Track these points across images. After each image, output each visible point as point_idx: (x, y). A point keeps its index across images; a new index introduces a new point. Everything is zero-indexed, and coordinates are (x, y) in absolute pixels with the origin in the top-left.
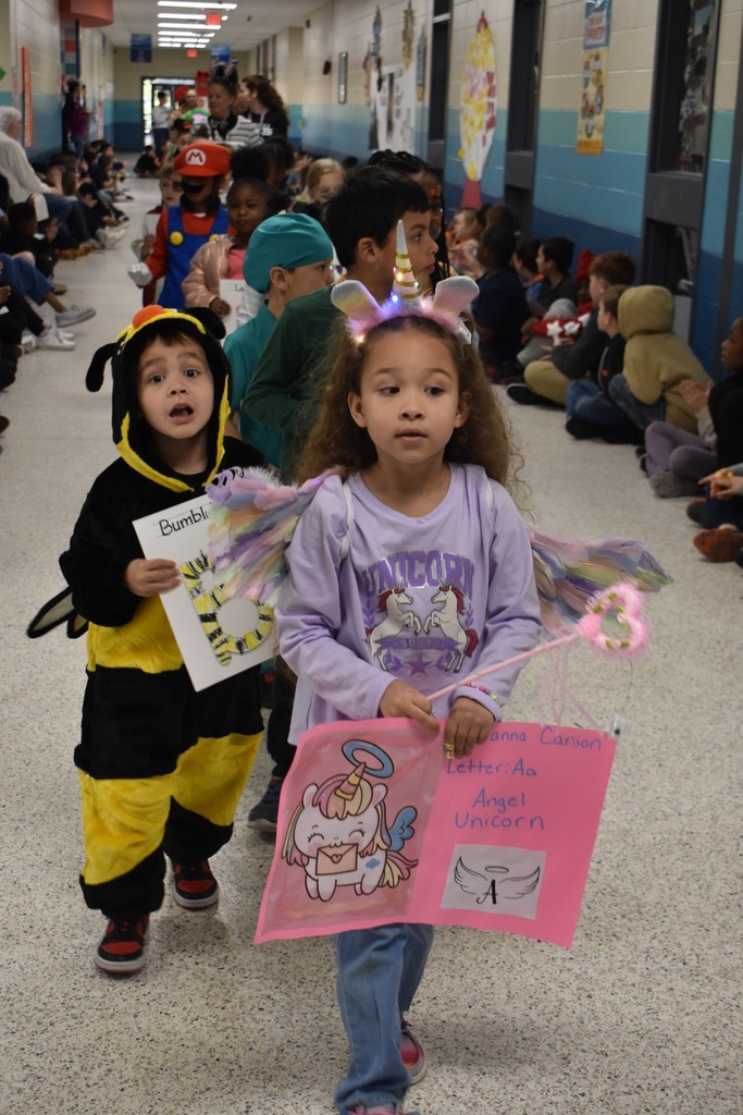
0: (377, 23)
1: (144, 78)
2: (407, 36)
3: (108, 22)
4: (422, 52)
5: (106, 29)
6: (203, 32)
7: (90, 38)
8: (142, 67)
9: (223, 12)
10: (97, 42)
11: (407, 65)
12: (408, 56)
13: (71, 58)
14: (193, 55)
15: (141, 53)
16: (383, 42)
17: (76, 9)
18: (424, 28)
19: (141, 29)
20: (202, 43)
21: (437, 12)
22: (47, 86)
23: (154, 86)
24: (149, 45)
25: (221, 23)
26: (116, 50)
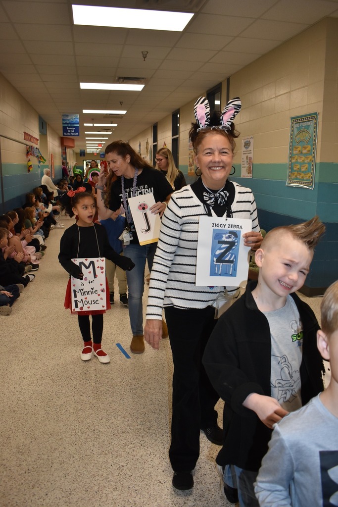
0: (140, 145)
1: (83, 161)
2: (147, 148)
3: (74, 147)
4: (151, 152)
5: (73, 149)
6: (97, 149)
7: (69, 151)
8: (83, 158)
9: (102, 144)
10: (71, 152)
11: (147, 155)
12: (148, 153)
13: (64, 156)
14: (96, 154)
15: (82, 154)
16: (141, 150)
17: (65, 144)
18: (151, 146)
19: (82, 149)
20: (98, 152)
21: (154, 143)
22: (58, 163)
23: (86, 162)
24: (84, 152)
25: (102, 146)
26: (76, 154)
